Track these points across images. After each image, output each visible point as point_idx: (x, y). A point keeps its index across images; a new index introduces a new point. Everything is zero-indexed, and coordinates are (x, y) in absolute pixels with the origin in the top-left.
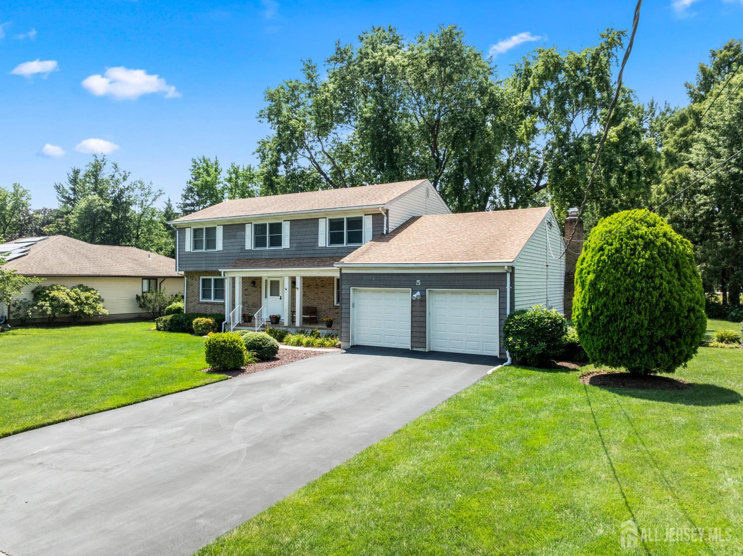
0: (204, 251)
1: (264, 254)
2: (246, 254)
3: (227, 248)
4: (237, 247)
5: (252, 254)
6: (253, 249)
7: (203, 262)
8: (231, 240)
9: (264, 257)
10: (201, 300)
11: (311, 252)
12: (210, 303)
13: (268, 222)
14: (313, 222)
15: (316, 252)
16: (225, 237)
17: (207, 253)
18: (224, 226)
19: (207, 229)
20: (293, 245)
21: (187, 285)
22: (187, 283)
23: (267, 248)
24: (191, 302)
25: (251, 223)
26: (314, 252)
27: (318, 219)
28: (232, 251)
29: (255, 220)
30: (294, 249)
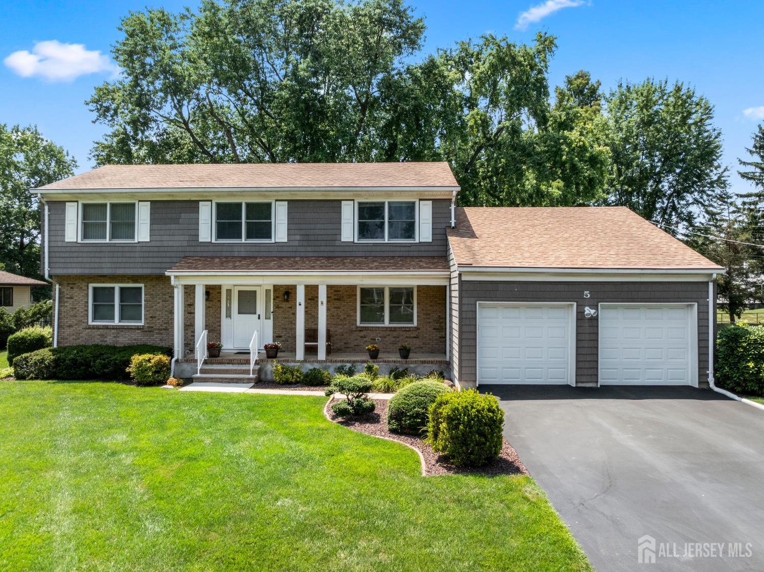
0: (107, 241)
1: (236, 249)
2: (199, 249)
3: (158, 238)
4: (182, 238)
5: (211, 249)
6: (213, 241)
7: (107, 260)
8: (168, 226)
9: (236, 254)
10: (91, 323)
11: (327, 249)
12: (114, 328)
13: (244, 201)
14: (332, 206)
15: (336, 249)
16: (153, 221)
17: (115, 245)
18: (153, 203)
19: (113, 205)
20: (293, 237)
21: (60, 298)
22: (60, 293)
23: (243, 241)
24: (70, 326)
25: (211, 201)
26: (332, 249)
27: (340, 201)
28: (171, 243)
29: (218, 196)
30: (296, 243)
